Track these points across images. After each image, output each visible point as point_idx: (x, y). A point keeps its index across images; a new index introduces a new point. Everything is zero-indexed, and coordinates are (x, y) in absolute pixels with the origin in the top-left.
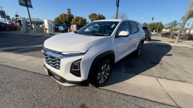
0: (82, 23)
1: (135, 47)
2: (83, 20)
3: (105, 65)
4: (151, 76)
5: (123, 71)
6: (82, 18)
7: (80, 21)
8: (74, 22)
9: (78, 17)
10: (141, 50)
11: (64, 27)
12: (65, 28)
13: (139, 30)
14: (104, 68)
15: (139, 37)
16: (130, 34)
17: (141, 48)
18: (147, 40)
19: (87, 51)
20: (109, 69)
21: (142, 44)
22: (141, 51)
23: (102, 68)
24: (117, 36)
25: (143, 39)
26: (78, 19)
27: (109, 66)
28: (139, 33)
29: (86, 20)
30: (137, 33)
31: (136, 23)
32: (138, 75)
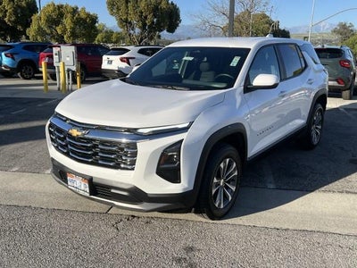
0: (77, 31)
1: (300, 118)
2: (85, 20)
3: (228, 160)
4: (347, 192)
5: (272, 186)
6: (75, 11)
7: (67, 22)
8: (40, 28)
9: (60, 7)
10: (319, 127)
11: (12, 56)
12: (18, 58)
13: (306, 66)
14: (224, 167)
15: (309, 86)
16: (281, 80)
17: (322, 122)
18: (346, 93)
19: (191, 123)
20: (236, 173)
21: (320, 106)
22: (321, 130)
23: (222, 165)
24: (248, 88)
25: (321, 94)
26: (61, 15)
27: (235, 165)
28: (309, 74)
29: (94, 20)
30: (302, 75)
31: (296, 45)
32: (312, 194)
